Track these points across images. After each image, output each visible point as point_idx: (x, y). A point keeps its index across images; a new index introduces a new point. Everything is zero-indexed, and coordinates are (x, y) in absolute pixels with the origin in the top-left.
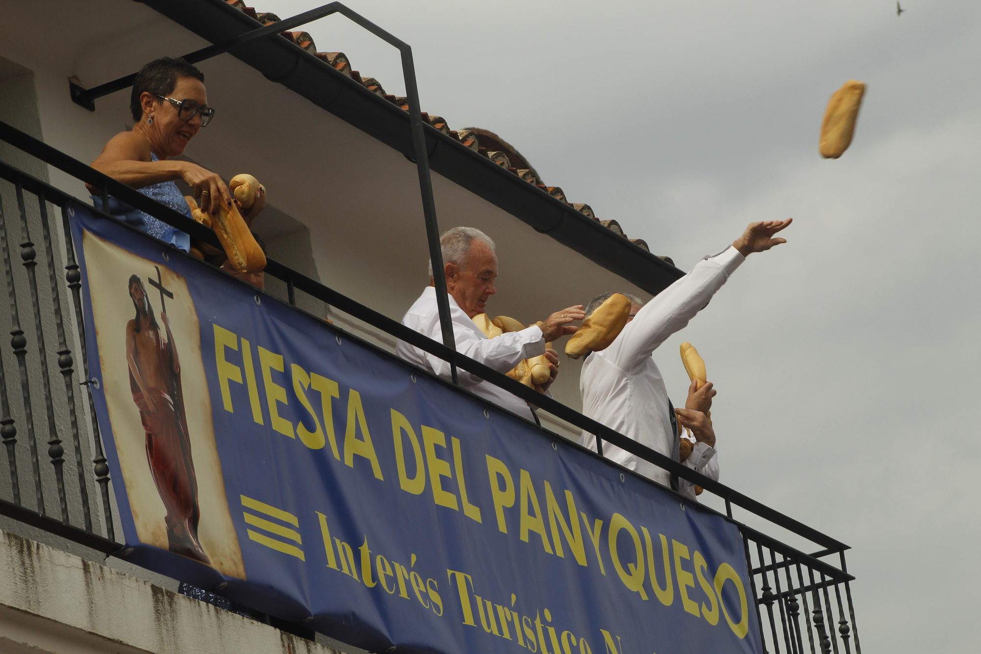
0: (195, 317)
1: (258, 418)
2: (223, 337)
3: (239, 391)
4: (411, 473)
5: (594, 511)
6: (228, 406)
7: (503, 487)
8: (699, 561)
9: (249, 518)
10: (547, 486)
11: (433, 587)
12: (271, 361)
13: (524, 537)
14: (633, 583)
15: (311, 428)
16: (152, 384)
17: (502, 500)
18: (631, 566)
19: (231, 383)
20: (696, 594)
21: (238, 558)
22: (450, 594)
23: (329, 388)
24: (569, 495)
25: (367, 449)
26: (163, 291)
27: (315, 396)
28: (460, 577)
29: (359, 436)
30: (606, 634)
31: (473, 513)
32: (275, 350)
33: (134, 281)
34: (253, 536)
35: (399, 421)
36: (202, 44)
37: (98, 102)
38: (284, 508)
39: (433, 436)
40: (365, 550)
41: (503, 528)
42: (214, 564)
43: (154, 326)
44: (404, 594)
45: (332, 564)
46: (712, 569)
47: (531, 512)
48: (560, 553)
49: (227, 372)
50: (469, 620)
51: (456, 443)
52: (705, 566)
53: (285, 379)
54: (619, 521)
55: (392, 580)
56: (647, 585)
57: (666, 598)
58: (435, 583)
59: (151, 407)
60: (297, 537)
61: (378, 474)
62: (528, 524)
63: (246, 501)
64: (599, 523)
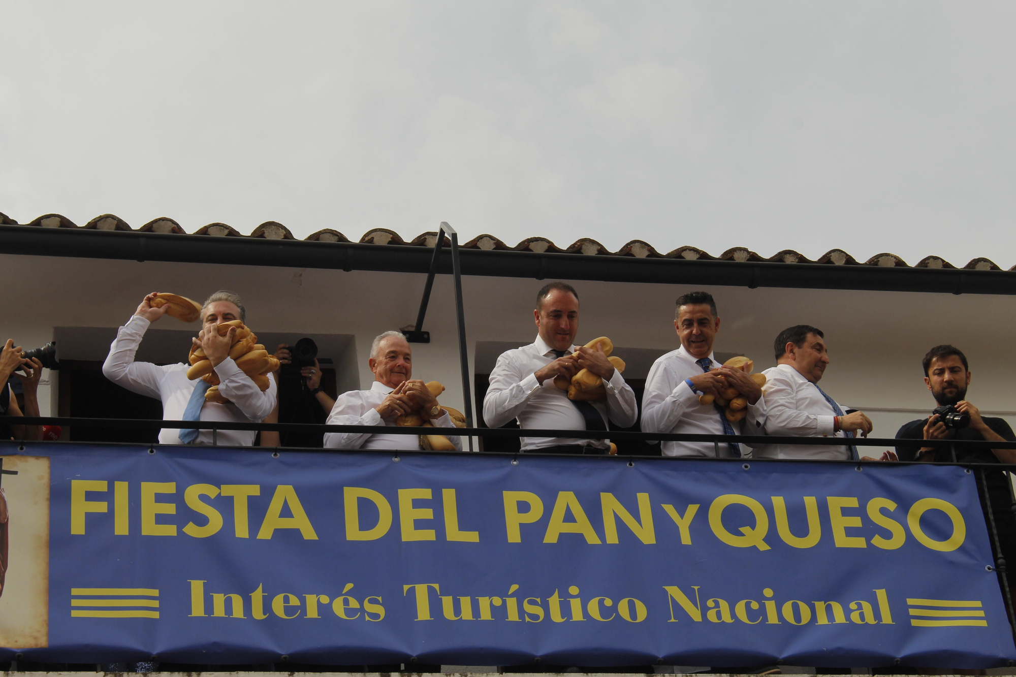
0: (46, 480)
1: (122, 531)
4: (368, 526)
6: (78, 531)
7: (524, 509)
8: (877, 505)
9: (74, 603)
10: (606, 496)
11: (373, 601)
12: (157, 488)
13: (551, 537)
14: (745, 541)
15: (204, 524)
17: (520, 519)
18: (745, 530)
19: (89, 514)
21: (41, 634)
23: (245, 491)
24: (642, 495)
28: (422, 587)
30: (674, 592)
32: (164, 478)
35: (351, 496)
40: (257, 596)
41: (515, 539)
44: (313, 615)
45: (198, 613)
46: (904, 504)
48: (613, 541)
49: (85, 508)
50: (425, 617)
51: (449, 492)
52: (891, 506)
53: (173, 497)
54: (729, 499)
55: (296, 608)
56: (772, 536)
57: (805, 542)
58: (380, 599)
60: (152, 603)
61: (310, 536)
62: (561, 529)
64: (693, 507)
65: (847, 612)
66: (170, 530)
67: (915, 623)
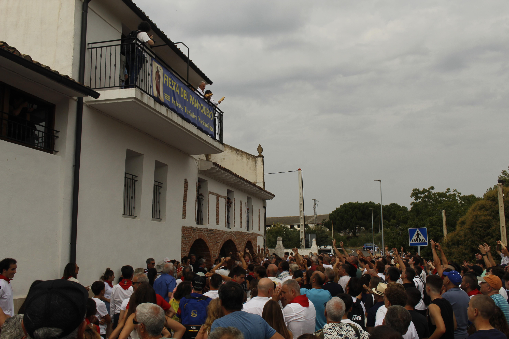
0: (163, 72)
1: (168, 85)
2: (165, 75)
3: (166, 82)
4: (182, 95)
5: (199, 103)
6: (165, 83)
7: (191, 98)
8: (209, 111)
9: (165, 96)
10: (195, 99)
12: (170, 79)
13: (192, 104)
14: (202, 112)
15: (173, 87)
16: (157, 79)
17: (191, 100)
18: (202, 110)
19: (165, 81)
20: (208, 114)
21: (163, 100)
22: (184, 108)
23: (175, 84)
24: (197, 101)
25: (178, 91)
26: (160, 69)
27: (174, 84)
28: (185, 107)
29: (177, 89)
30: (199, 116)
31: (188, 100)
32: (170, 78)
33: (157, 67)
34: (165, 98)
35: (182, 89)
36: (165, 44)
37: (153, 48)
38: (169, 96)
39: (185, 91)
40: (176, 102)
41: (190, 103)
42: (161, 100)
43: (159, 72)
44: (179, 108)
45: (173, 103)
46: (210, 112)
47: (193, 102)
48: (195, 107)
49: (165, 79)
50: (185, 112)
51: (187, 92)
53: (171, 81)
54: (202, 105)
55: (179, 106)
56: (204, 112)
57: (205, 114)
59: (157, 81)
60: (170, 99)
61: (179, 94)
62: (193, 103)
63: (165, 94)
64: (200, 104)
65: (207, 126)
66: (170, 87)
67: (210, 129)
